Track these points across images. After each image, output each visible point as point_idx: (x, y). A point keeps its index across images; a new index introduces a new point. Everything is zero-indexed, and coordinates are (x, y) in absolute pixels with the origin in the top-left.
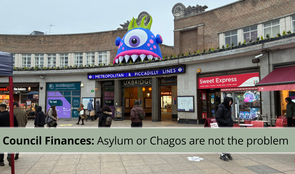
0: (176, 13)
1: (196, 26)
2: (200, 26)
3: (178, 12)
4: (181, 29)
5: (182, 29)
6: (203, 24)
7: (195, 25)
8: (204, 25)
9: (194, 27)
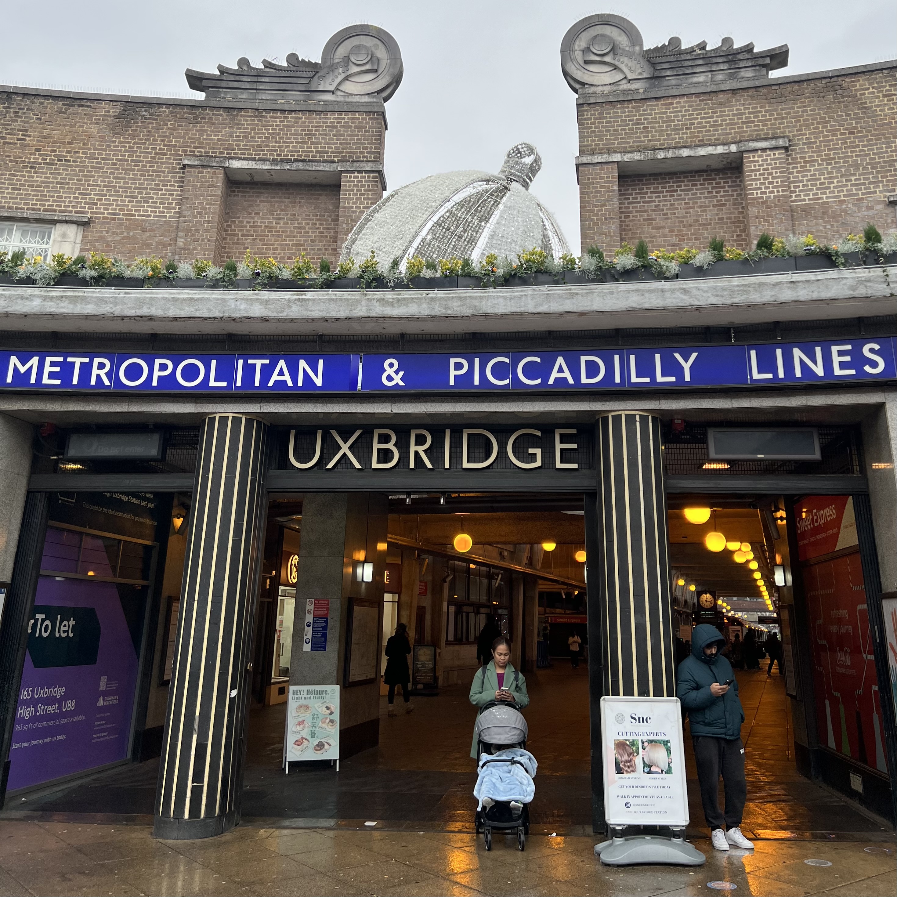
0: (587, 62)
1: (733, 148)
2: (763, 150)
3: (607, 59)
4: (627, 158)
5: (637, 157)
6: (781, 142)
7: (723, 144)
8: (786, 149)
9: (720, 150)
